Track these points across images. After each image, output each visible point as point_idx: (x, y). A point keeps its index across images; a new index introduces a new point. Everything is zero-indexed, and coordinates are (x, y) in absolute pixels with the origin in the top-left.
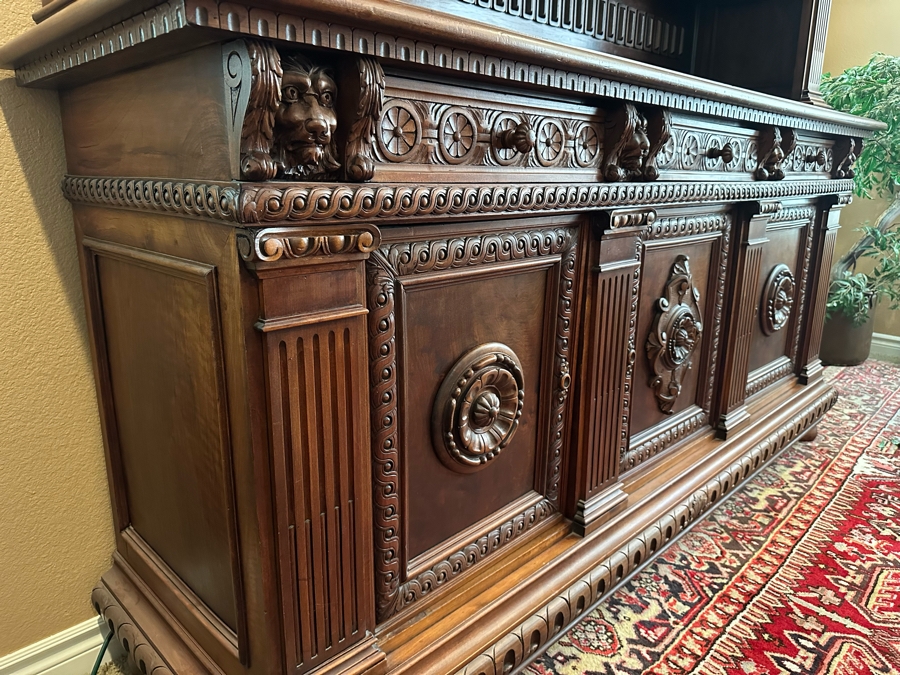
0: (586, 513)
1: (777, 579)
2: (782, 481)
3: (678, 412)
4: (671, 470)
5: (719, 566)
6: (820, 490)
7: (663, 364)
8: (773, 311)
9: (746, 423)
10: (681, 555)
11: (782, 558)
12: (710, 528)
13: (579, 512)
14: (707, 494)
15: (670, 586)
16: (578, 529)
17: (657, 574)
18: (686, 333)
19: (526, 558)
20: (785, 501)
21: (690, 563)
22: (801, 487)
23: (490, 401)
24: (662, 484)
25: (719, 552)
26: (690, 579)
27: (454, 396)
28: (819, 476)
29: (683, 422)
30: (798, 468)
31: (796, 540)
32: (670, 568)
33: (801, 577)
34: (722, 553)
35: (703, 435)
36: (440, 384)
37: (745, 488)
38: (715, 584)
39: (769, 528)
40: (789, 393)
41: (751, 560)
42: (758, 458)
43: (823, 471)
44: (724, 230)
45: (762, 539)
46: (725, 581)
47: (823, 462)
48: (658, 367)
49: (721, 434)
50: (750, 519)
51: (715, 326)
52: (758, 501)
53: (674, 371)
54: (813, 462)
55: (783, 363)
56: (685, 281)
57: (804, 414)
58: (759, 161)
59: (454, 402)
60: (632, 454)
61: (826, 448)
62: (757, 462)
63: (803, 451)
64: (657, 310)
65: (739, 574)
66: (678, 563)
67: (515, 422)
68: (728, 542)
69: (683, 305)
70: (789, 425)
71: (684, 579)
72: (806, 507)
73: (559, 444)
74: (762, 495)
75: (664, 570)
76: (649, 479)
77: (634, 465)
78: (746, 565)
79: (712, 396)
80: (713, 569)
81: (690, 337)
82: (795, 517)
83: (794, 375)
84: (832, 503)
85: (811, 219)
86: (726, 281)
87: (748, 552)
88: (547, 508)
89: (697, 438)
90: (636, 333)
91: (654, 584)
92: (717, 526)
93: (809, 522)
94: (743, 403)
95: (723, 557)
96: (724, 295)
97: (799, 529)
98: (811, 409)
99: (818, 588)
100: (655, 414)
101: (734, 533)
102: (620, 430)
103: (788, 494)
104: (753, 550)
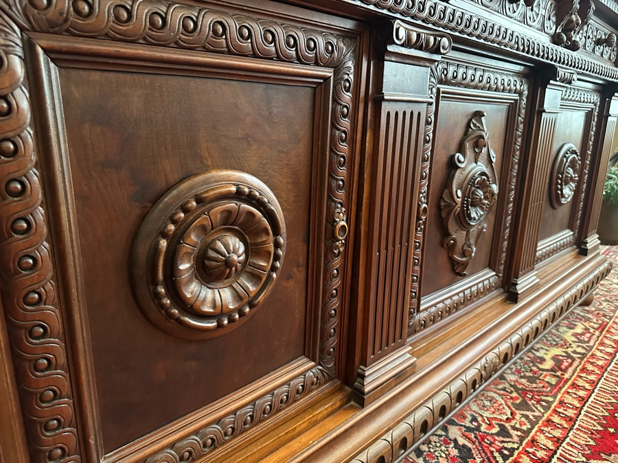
0: (367, 380)
1: (568, 444)
2: (566, 342)
3: (472, 274)
4: (463, 332)
5: (509, 428)
6: (601, 351)
7: (457, 223)
8: (561, 185)
9: (536, 287)
10: (472, 415)
11: (572, 421)
12: (500, 387)
13: (359, 380)
14: (499, 357)
15: (460, 451)
16: (358, 398)
17: (447, 436)
18: (482, 193)
19: (289, 435)
20: (570, 361)
21: (480, 425)
22: (583, 348)
23: (227, 247)
24: (454, 346)
25: (509, 413)
26: (480, 443)
27: (164, 235)
28: (598, 337)
29: (477, 284)
30: (579, 329)
31: (583, 400)
32: (460, 430)
33: (592, 443)
34: (512, 414)
35: (496, 297)
36: (143, 218)
37: (532, 348)
38: (506, 449)
39: (556, 388)
40: (572, 262)
41: (540, 422)
42: (546, 321)
43: (601, 332)
44: (520, 94)
45: (551, 399)
46: (516, 446)
47: (601, 325)
48: (452, 226)
49: (512, 297)
50: (538, 378)
51: (510, 190)
52: (544, 360)
53: (468, 232)
54: (592, 324)
55: (567, 235)
56: (482, 137)
57: (586, 281)
58: (557, 24)
59: (164, 243)
60: (423, 315)
61: (601, 312)
62: (545, 324)
63: (582, 314)
64: (452, 166)
65: (529, 438)
66: (468, 424)
67: (269, 276)
68: (518, 402)
69: (479, 163)
70: (574, 291)
71: (474, 443)
72: (590, 367)
73: (335, 303)
74: (549, 355)
75: (454, 432)
76: (441, 341)
77: (425, 326)
78: (536, 428)
79: (505, 261)
80: (504, 432)
81: (486, 198)
82: (581, 377)
83: (575, 247)
84: (613, 364)
85: (595, 105)
86: (521, 146)
87: (537, 414)
88: (320, 376)
89: (490, 301)
90: (428, 186)
91: (443, 448)
92: (507, 385)
93: (594, 382)
94: (533, 269)
95: (514, 418)
96: (519, 160)
97: (586, 389)
98: (591, 277)
99: (610, 455)
100: (448, 275)
101: (523, 392)
102: (408, 289)
103: (572, 354)
104: (542, 411)
